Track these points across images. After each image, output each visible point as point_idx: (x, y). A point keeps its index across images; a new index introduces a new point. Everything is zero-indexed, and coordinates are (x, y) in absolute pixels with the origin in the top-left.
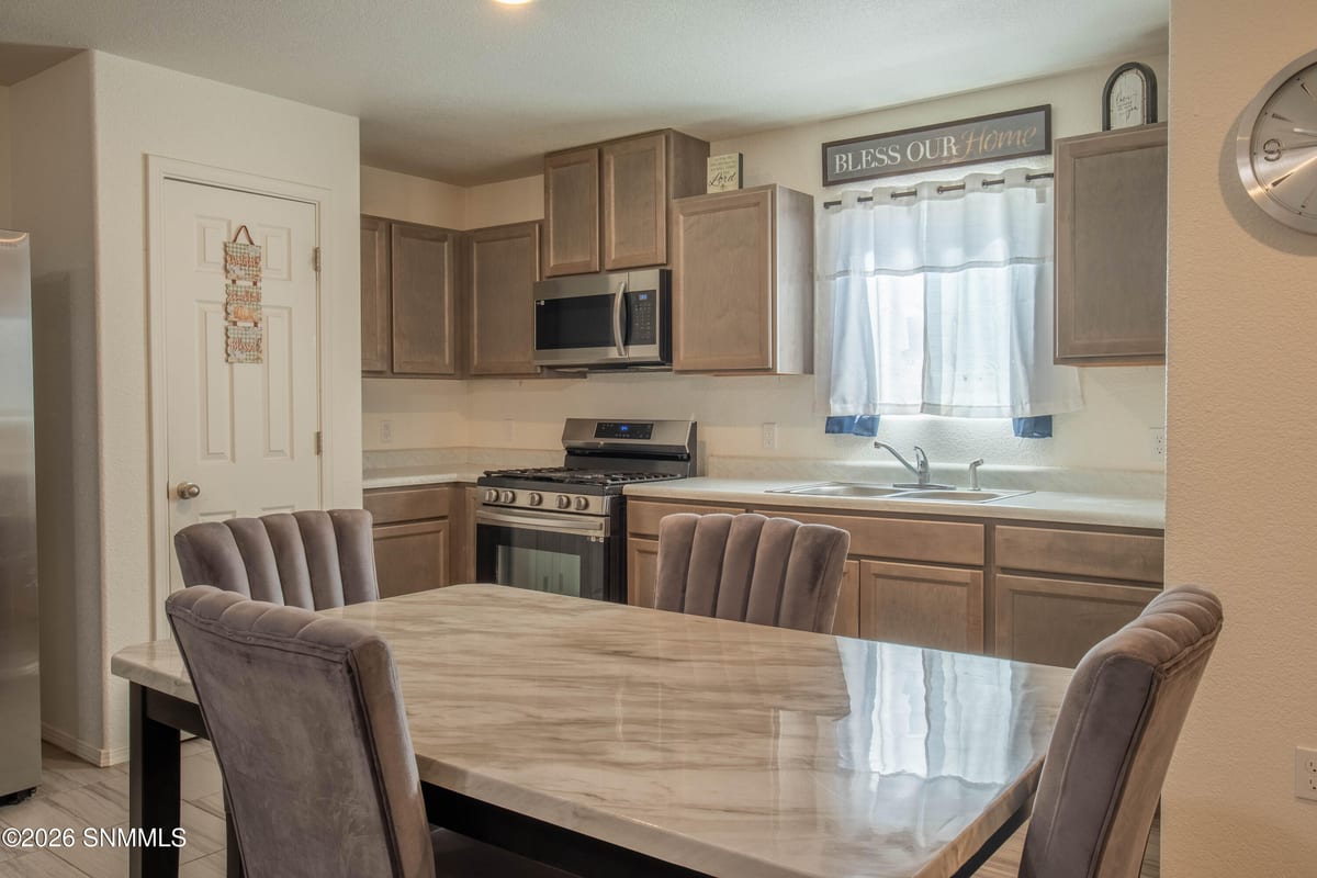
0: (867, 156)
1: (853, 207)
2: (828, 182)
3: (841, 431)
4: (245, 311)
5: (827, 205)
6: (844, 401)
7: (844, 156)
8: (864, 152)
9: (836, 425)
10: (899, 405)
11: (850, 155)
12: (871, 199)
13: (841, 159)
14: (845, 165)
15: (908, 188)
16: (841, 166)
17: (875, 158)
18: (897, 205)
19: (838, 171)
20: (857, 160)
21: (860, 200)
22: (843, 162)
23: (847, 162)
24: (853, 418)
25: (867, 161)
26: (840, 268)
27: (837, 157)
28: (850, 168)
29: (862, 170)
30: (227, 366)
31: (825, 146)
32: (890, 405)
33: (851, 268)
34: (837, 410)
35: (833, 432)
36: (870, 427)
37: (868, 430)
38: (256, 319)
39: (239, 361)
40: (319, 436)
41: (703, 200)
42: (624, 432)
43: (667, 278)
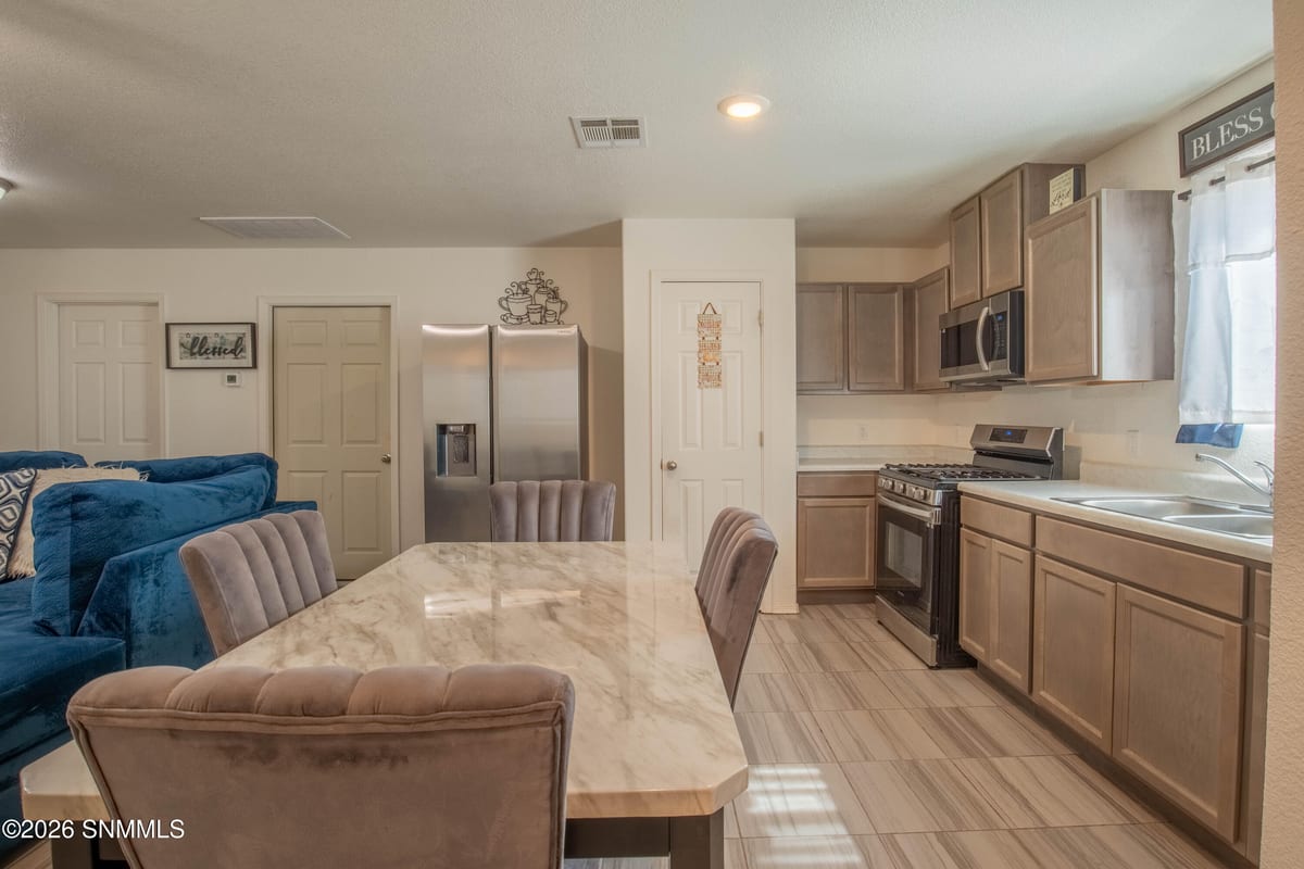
0: (1225, 131)
1: (1203, 191)
2: (1187, 170)
3: (1191, 441)
4: (711, 356)
5: (1184, 196)
6: (1196, 408)
7: (1201, 139)
8: (1222, 128)
9: (1187, 435)
10: (1254, 412)
11: (1208, 136)
12: (1223, 179)
13: (1198, 142)
14: (1203, 148)
15: (1269, 154)
16: (1199, 150)
17: (1234, 130)
18: (1257, 177)
19: (1195, 157)
20: (1215, 138)
21: (1213, 183)
22: (1202, 145)
23: (1204, 144)
24: (1212, 426)
25: (1226, 136)
26: (1190, 263)
27: (1195, 141)
28: (1208, 149)
29: (1221, 147)
30: (699, 391)
31: (1182, 135)
32: (1240, 411)
33: (1201, 260)
34: (1187, 418)
35: (1183, 442)
36: (1230, 436)
37: (1228, 440)
38: (718, 358)
39: (707, 387)
40: (761, 435)
41: (1046, 220)
42: (1009, 437)
43: (1018, 297)
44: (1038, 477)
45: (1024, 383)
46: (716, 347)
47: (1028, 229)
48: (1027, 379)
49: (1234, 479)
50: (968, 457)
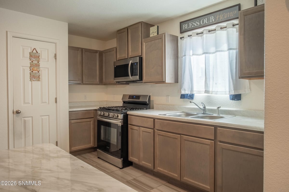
0: (191, 24)
1: (187, 38)
2: (181, 32)
3: (184, 98)
4: (35, 69)
5: (181, 38)
6: (185, 90)
7: (185, 25)
8: (190, 23)
9: (183, 96)
10: (198, 91)
11: (187, 24)
12: (191, 35)
13: (184, 26)
14: (185, 27)
15: (201, 32)
16: (185, 28)
17: (193, 25)
18: (198, 37)
19: (184, 29)
20: (188, 26)
21: (189, 36)
22: (185, 26)
23: (186, 26)
24: (188, 94)
25: (191, 26)
26: (184, 54)
27: (184, 25)
28: (187, 28)
29: (190, 28)
30: (30, 82)
31: (181, 23)
32: (196, 91)
33: (186, 54)
34: (183, 92)
35: (182, 98)
36: (192, 97)
37: (191, 98)
38: (38, 70)
39: (34, 81)
40: (56, 99)
41: (149, 38)
42: (134, 98)
43: (141, 59)
44: (145, 109)
45: (142, 82)
46: (38, 65)
47: (143, 40)
48: (143, 81)
49: (197, 107)
50: (121, 104)
